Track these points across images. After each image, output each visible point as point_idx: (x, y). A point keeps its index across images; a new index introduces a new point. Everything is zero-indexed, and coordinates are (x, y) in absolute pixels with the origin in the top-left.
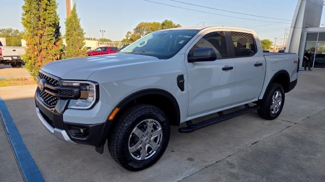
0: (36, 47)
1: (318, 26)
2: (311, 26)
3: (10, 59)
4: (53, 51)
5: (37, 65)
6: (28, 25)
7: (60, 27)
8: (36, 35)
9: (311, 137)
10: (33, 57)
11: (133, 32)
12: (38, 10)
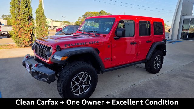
0: (18, 26)
1: (191, 15)
2: (186, 15)
3: (6, 33)
4: (27, 29)
5: (18, 37)
6: (13, 13)
7: (33, 15)
8: (18, 19)
9: (169, 82)
10: (16, 32)
11: (82, 17)
12: (19, 5)
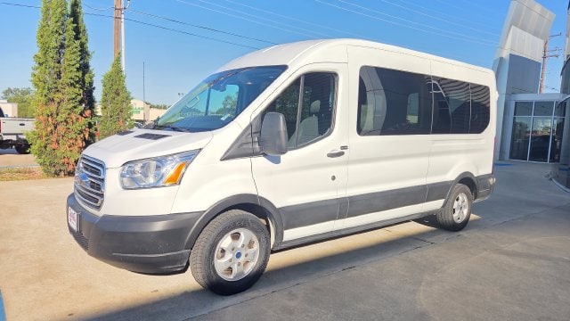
0: (50, 119)
2: (523, 92)
3: (14, 138)
4: (77, 127)
5: (50, 148)
6: (41, 84)
7: (94, 88)
10: (44, 134)
